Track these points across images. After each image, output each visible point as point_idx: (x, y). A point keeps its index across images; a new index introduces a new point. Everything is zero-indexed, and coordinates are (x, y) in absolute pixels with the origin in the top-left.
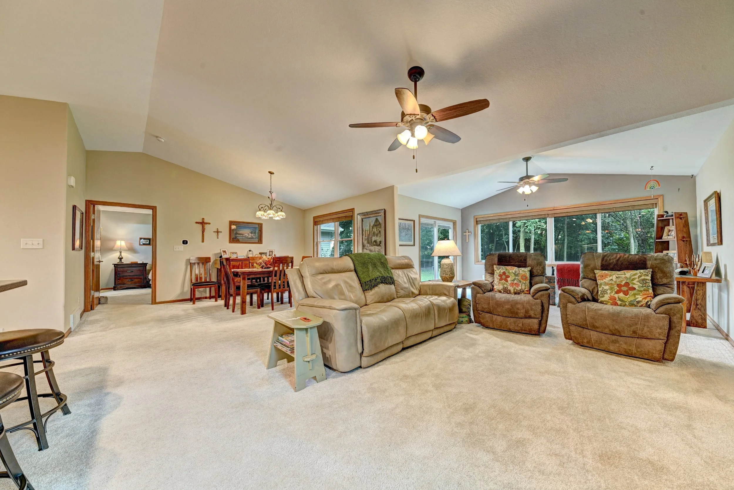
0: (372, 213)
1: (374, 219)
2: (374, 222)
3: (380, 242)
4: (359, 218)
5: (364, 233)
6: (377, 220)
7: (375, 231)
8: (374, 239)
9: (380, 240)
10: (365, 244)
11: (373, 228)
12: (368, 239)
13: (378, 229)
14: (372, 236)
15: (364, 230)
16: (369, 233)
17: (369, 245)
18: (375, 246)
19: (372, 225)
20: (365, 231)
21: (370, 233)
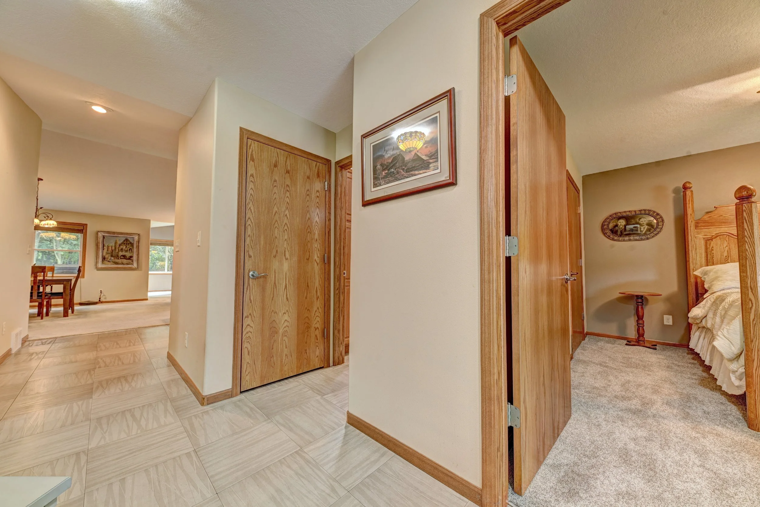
0: (122, 233)
1: (124, 239)
2: (122, 241)
3: (130, 258)
4: (100, 235)
5: (105, 247)
6: (127, 240)
7: (124, 248)
8: (121, 254)
9: (130, 255)
10: (107, 256)
11: (120, 245)
12: (112, 253)
13: (128, 247)
14: (119, 251)
15: (106, 245)
16: (113, 248)
17: (112, 258)
18: (123, 260)
19: (119, 242)
20: (108, 246)
21: (115, 248)
